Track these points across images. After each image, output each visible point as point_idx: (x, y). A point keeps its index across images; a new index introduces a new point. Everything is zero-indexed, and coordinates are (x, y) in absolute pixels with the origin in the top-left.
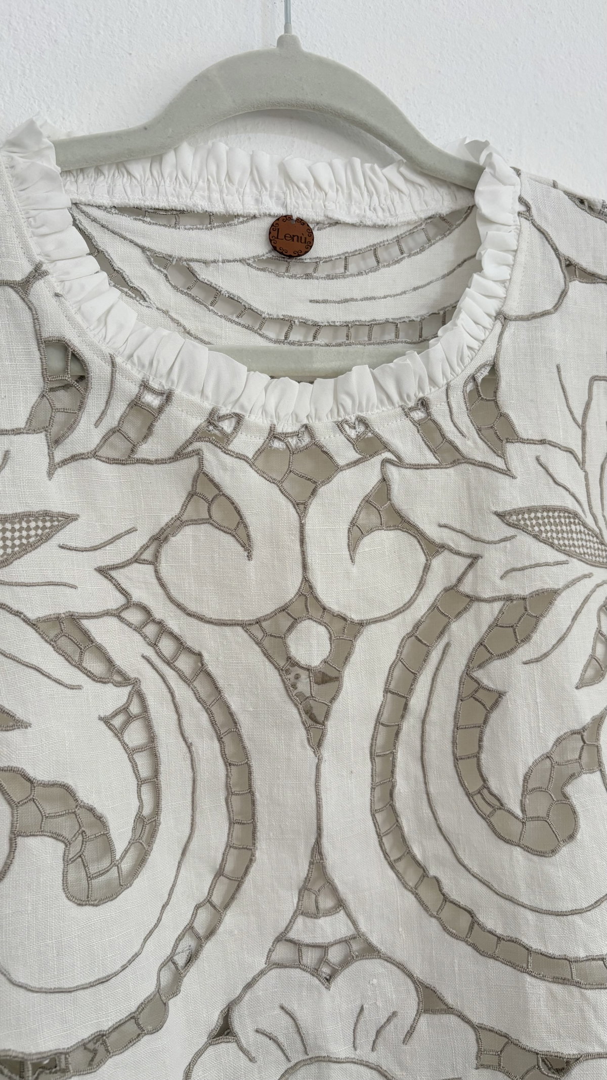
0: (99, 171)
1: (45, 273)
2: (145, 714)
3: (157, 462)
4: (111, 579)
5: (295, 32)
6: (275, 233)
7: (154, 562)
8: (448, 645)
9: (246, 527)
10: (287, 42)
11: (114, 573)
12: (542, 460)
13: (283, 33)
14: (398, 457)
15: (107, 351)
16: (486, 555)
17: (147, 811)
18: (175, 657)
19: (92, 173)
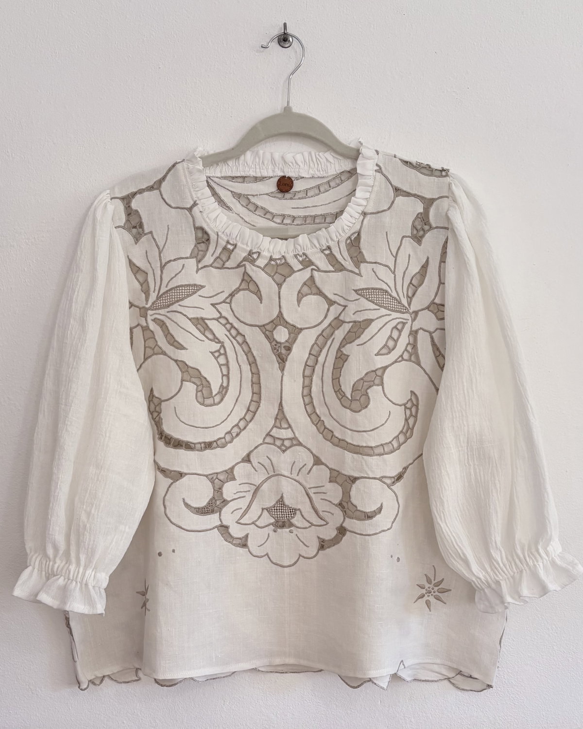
0: (218, 164)
1: (197, 204)
2: (225, 354)
3: (231, 268)
4: (215, 308)
5: (291, 105)
6: (279, 183)
7: (230, 303)
8: (334, 339)
9: (260, 292)
10: (287, 109)
11: (216, 306)
12: (374, 270)
13: (286, 105)
14: (318, 268)
15: (216, 230)
16: (349, 306)
17: (225, 384)
18: (236, 336)
19: (215, 165)
